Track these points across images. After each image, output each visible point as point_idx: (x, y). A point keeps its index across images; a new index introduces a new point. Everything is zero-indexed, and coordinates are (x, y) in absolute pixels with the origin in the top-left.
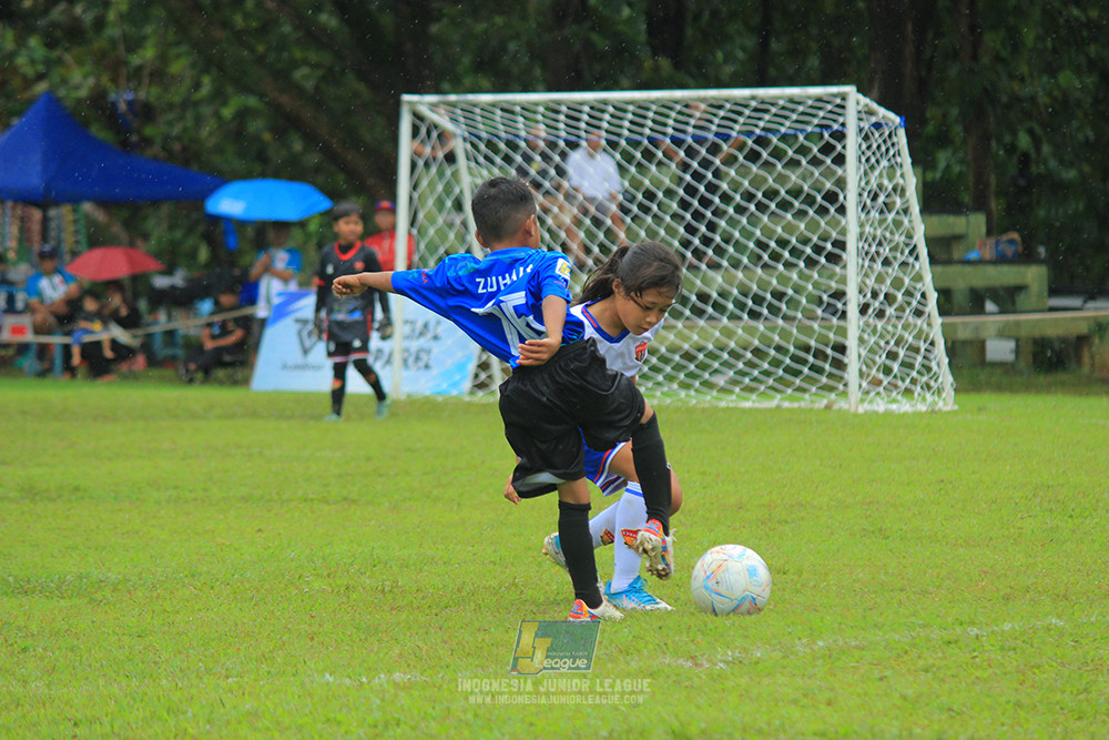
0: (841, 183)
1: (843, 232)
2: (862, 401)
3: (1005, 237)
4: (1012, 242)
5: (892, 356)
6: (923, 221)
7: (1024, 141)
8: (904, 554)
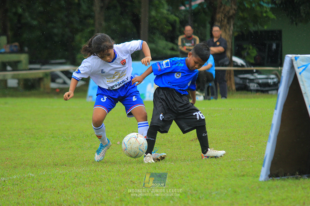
4: (16, 46)
7: (20, 10)
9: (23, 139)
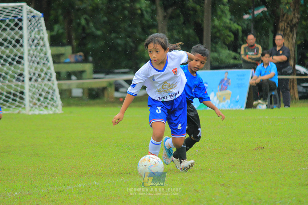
0: (21, 36)
1: (23, 53)
2: (30, 110)
3: (79, 54)
4: (80, 56)
5: (41, 95)
6: (51, 49)
7: (83, 22)
8: (45, 162)
9: (88, 148)
